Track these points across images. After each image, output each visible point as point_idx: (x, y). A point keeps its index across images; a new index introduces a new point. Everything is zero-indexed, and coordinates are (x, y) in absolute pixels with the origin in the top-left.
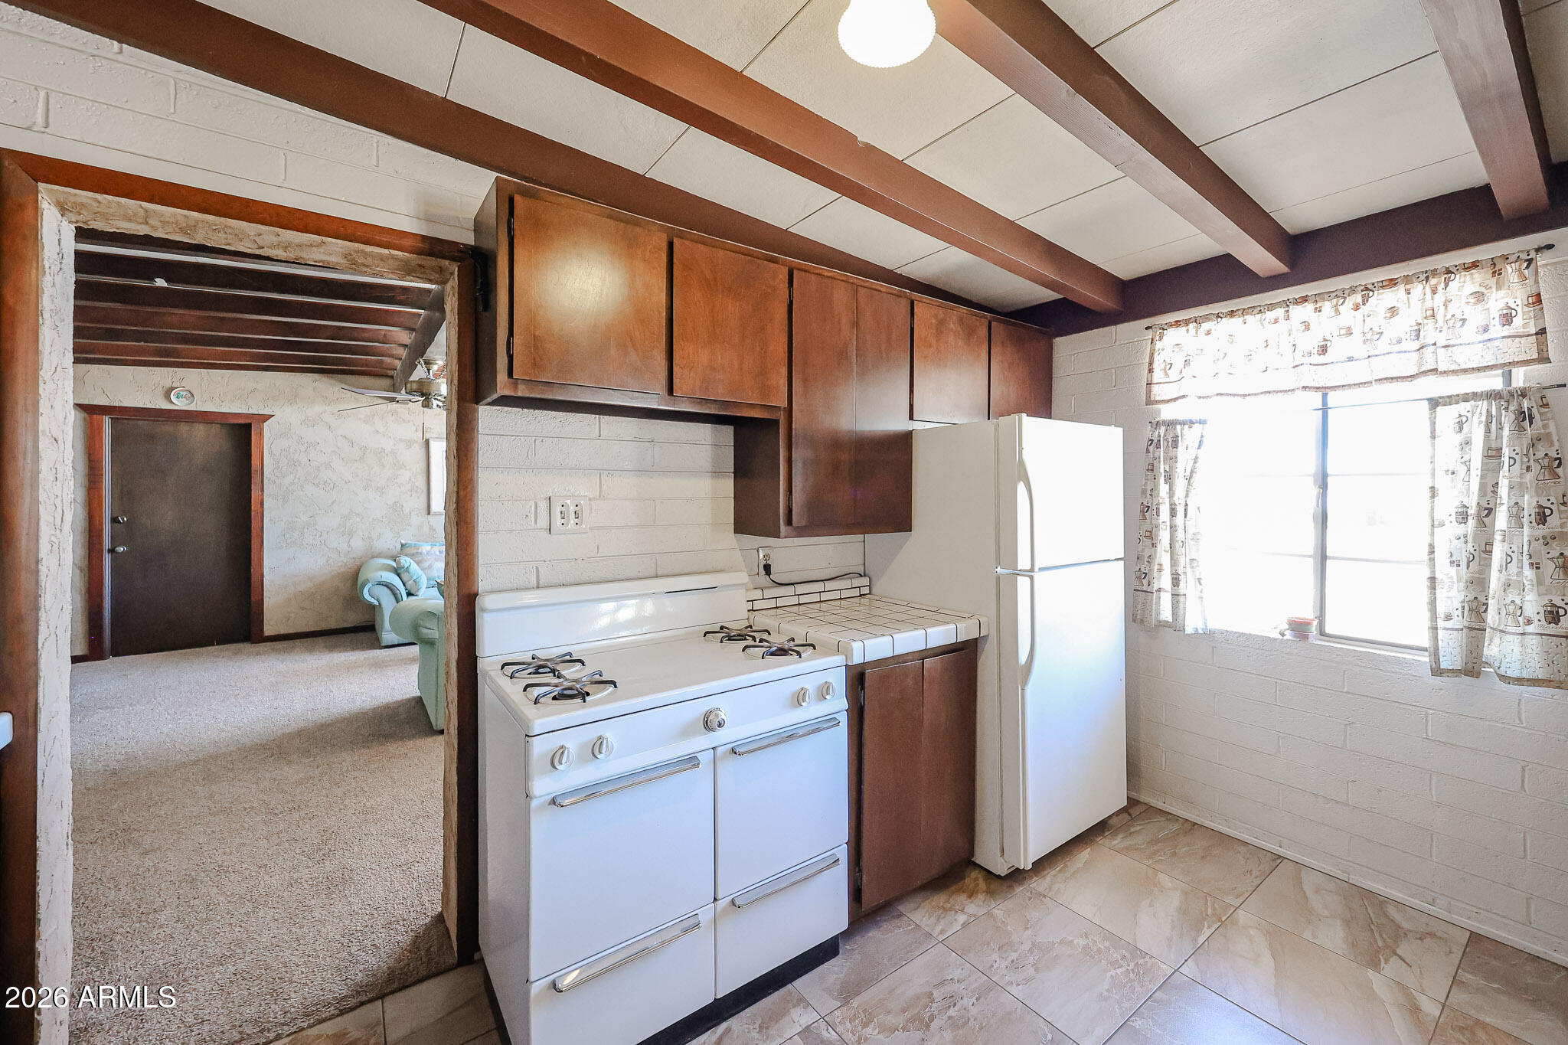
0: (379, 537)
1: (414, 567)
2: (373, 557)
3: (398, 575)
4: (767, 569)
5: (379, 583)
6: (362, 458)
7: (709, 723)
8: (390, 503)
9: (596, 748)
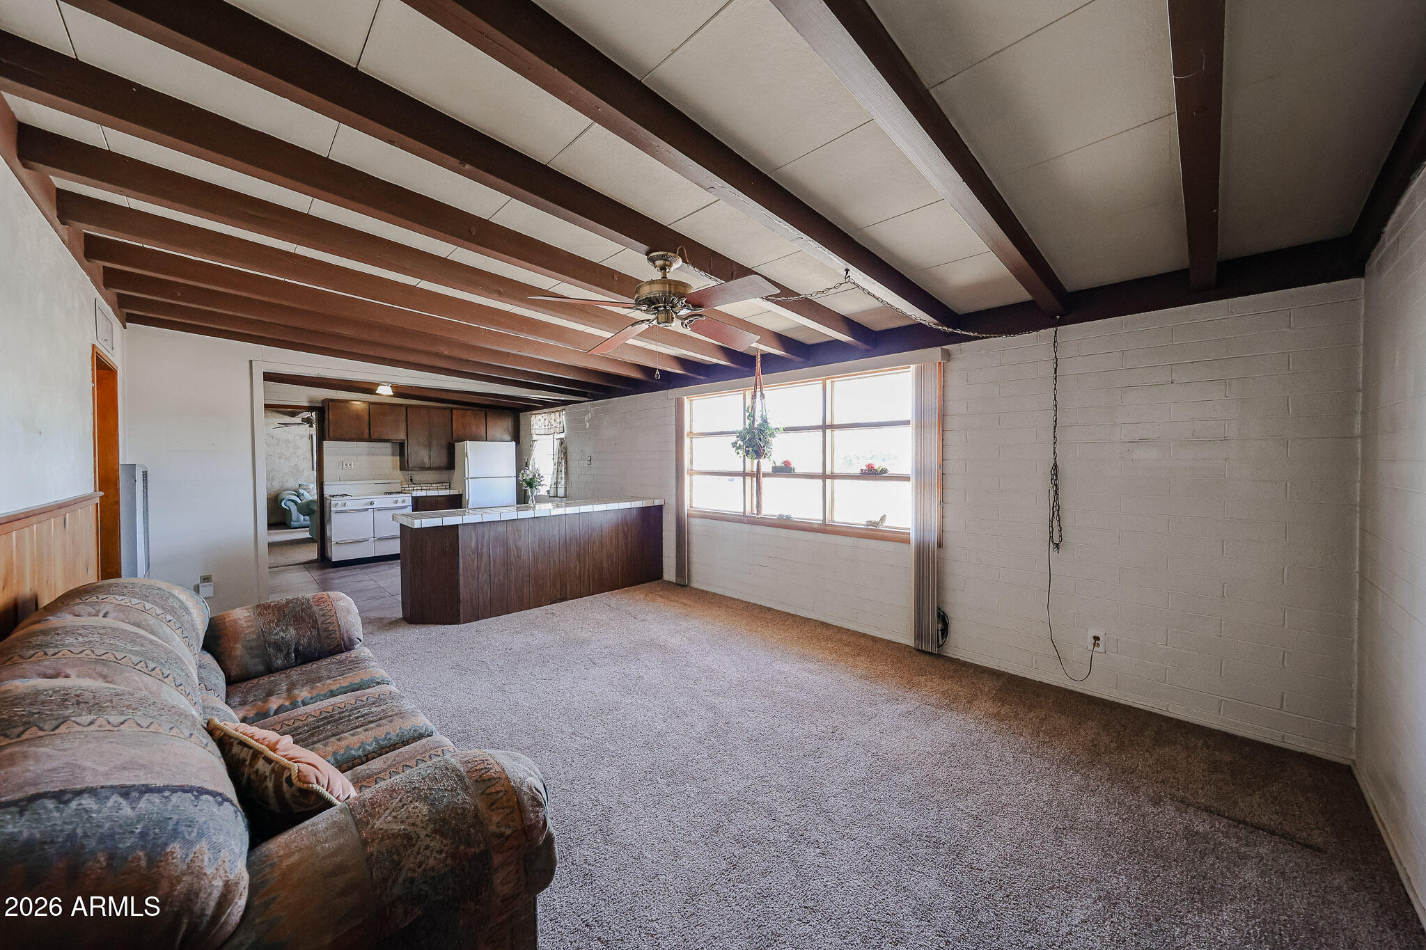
0: (287, 481)
1: (306, 493)
2: (284, 491)
3: (299, 497)
4: (411, 480)
5: (289, 500)
6: (277, 444)
7: (372, 504)
8: (293, 465)
9: (345, 504)
